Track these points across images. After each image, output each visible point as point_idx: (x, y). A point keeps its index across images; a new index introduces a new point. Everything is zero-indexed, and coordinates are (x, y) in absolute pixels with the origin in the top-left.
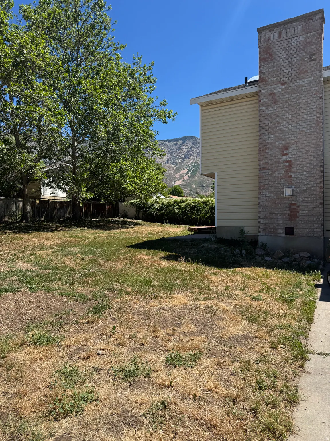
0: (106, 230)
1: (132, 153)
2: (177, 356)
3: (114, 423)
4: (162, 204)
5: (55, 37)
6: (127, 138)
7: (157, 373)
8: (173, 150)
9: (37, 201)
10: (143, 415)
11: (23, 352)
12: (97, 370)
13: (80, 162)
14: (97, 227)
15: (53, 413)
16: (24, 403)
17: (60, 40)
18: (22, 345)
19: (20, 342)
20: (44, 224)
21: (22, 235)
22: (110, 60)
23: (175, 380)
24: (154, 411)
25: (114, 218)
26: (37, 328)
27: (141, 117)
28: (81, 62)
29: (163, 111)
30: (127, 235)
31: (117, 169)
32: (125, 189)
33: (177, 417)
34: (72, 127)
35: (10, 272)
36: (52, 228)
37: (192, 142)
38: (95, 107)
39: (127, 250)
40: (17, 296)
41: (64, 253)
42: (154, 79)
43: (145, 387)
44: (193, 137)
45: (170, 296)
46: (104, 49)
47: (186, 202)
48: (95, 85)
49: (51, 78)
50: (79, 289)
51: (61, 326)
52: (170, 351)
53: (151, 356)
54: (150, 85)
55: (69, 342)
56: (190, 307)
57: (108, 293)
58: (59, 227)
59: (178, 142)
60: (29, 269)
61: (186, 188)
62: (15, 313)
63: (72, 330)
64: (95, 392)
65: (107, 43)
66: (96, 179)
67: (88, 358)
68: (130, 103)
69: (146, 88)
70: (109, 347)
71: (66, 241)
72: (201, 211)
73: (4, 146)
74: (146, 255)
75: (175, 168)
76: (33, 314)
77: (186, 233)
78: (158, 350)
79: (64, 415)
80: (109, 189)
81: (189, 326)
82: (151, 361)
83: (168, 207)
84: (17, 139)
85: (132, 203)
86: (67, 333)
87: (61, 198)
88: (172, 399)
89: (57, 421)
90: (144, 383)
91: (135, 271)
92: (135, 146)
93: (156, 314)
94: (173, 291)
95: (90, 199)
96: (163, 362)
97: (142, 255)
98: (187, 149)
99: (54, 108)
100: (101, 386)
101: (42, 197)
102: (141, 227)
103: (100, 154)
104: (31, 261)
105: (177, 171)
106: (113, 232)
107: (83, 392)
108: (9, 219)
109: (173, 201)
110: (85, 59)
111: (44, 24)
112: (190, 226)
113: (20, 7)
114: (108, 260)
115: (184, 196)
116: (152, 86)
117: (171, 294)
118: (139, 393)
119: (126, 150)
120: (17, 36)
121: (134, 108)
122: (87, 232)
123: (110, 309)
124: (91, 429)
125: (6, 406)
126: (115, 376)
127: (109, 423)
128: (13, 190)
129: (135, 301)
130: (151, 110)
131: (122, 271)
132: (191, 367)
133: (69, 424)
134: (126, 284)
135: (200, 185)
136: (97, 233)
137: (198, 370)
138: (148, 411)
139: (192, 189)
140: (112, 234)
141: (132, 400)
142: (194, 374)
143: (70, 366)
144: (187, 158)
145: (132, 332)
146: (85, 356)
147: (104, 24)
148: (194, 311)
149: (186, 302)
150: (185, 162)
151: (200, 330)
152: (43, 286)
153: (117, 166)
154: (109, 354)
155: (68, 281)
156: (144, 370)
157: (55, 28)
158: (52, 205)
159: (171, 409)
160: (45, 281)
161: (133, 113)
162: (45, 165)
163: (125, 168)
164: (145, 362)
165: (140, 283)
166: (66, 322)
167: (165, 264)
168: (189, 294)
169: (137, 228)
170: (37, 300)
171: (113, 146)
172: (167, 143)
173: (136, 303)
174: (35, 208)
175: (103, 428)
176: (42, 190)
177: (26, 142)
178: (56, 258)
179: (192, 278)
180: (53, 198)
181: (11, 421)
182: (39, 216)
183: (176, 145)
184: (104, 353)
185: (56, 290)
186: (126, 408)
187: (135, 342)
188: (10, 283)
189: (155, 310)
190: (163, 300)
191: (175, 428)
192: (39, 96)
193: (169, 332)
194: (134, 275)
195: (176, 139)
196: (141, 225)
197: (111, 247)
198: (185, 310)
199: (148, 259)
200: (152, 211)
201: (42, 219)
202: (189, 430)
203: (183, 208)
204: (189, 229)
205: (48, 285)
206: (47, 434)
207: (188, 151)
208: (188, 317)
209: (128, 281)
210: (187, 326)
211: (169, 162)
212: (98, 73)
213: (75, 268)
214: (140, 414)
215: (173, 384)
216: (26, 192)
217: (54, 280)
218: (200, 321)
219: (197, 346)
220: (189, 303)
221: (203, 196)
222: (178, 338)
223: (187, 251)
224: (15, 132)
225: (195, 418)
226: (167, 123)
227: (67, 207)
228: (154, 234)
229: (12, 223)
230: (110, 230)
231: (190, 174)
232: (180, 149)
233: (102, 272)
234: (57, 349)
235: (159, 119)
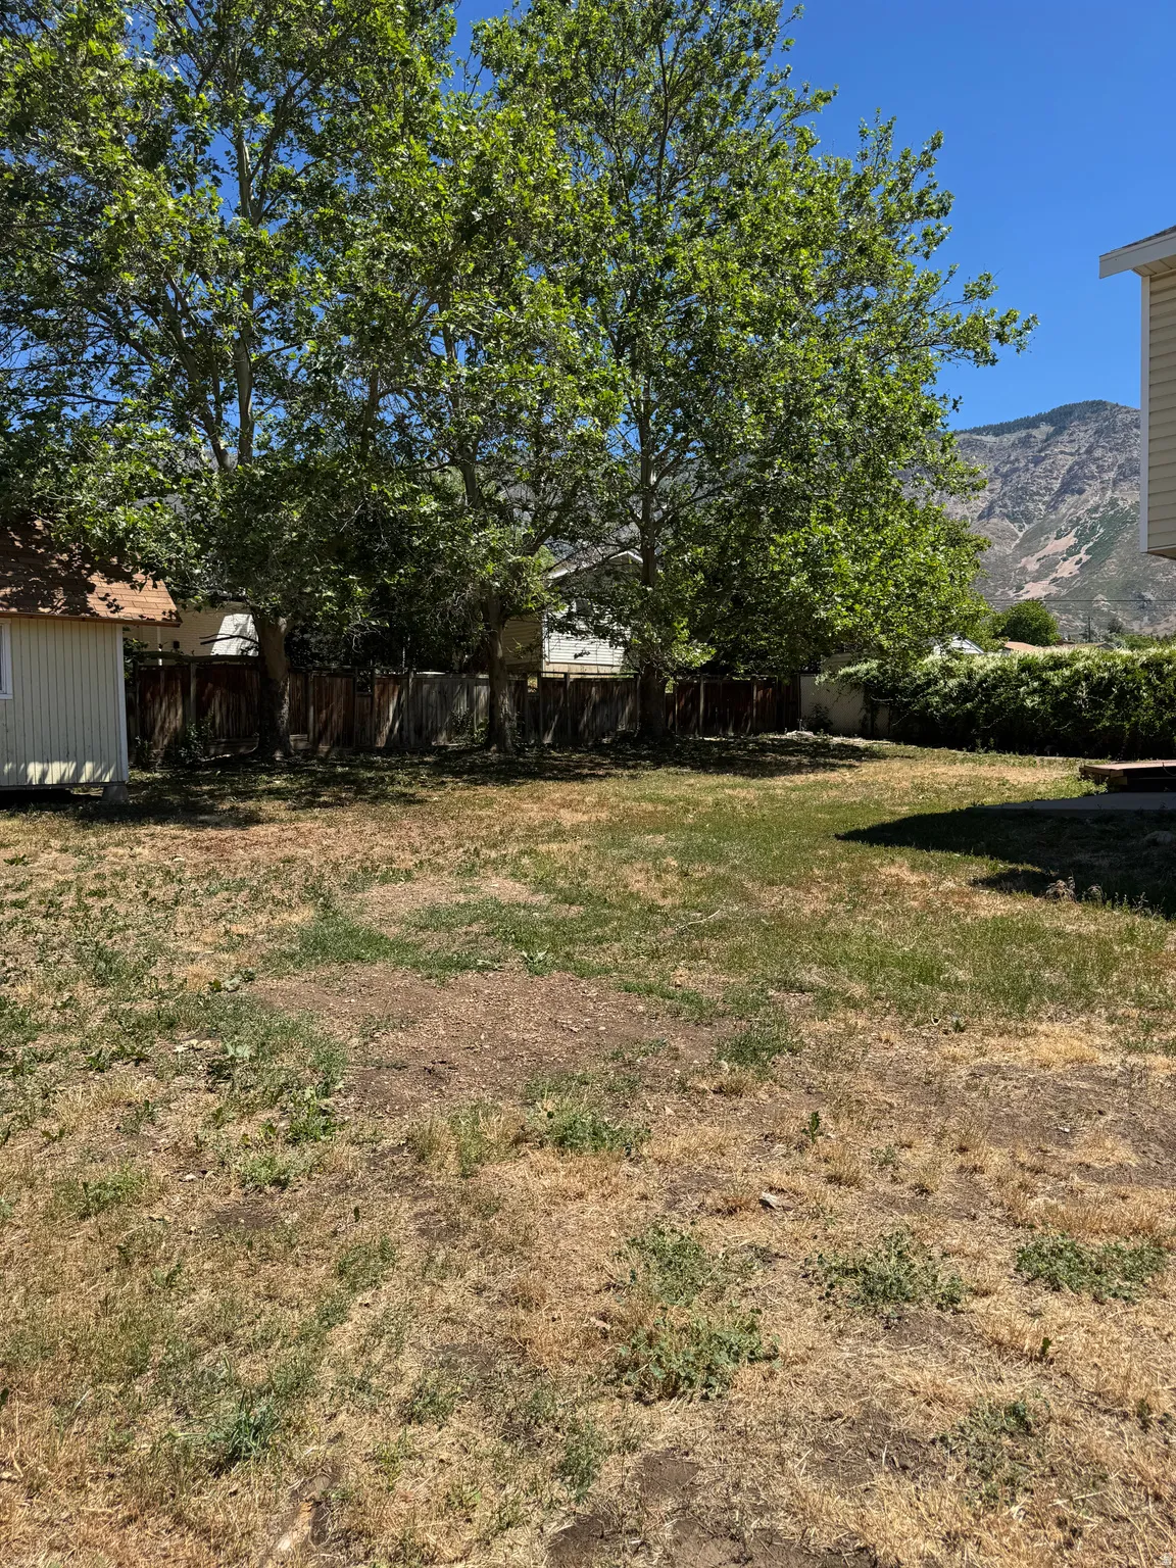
0: (754, 776)
1: (854, 489)
2: (1061, 1251)
3: (837, 1447)
4: (970, 675)
5: (586, 111)
6: (835, 435)
7: (986, 1301)
8: (1012, 463)
9: (533, 682)
10: (943, 1439)
11: (523, 1168)
12: (766, 1256)
13: (665, 542)
14: (722, 763)
15: (629, 1375)
16: (540, 1327)
17: (601, 117)
18: (518, 1141)
19: (513, 1132)
20: (555, 754)
21: (490, 791)
22: (774, 155)
23: (1062, 1338)
24: (982, 1435)
25: (782, 732)
26: (559, 1091)
27: (890, 351)
28: (672, 183)
29: (976, 318)
30: (834, 793)
31: (796, 555)
32: (826, 624)
33: (1078, 1474)
34: (642, 421)
35: (467, 905)
36: (577, 767)
37: (1093, 426)
38: (726, 336)
39: (840, 847)
40: (491, 985)
41: (625, 852)
42: (941, 201)
43: (944, 1342)
44: (1097, 406)
45: (1020, 1025)
46: (752, 122)
47: (1071, 665)
48: (723, 257)
49: (575, 257)
50: (681, 975)
51: (634, 1096)
52: (1032, 1227)
53: (956, 1234)
54: (926, 223)
55: (666, 1151)
56: (1105, 1074)
57: (782, 995)
58: (600, 765)
59: (1035, 432)
60: (521, 899)
61: (1066, 611)
62: (491, 1037)
63: (669, 1111)
64: (765, 1332)
65: (764, 94)
66: (719, 598)
67: (731, 1212)
68: (848, 304)
69: (911, 240)
70: (801, 1182)
71: (627, 813)
72: (1138, 698)
73: (435, 505)
74: (913, 868)
75: (1021, 535)
76: (545, 1044)
77: (1074, 787)
78: (982, 1216)
79: (665, 1387)
80: (765, 630)
81: (1108, 1144)
82: (958, 1252)
83: (995, 687)
84: (469, 479)
85: (849, 675)
86: (654, 1117)
87: (602, 670)
88: (1052, 1404)
89: (647, 1404)
90: (938, 1328)
91: (874, 926)
92: (866, 463)
93: (968, 1087)
94: (1029, 1007)
95: (703, 668)
96: (1007, 1264)
97: (897, 867)
98: (1072, 454)
99: (586, 362)
100: (780, 1314)
101: (546, 668)
102: (883, 764)
103: (737, 506)
104: (526, 876)
105: (1028, 545)
106: (780, 784)
107: (723, 1322)
108: (449, 740)
109: (1015, 662)
110: (685, 169)
111: (552, 72)
112: (1087, 761)
113: (475, 32)
114: (772, 883)
115: (1060, 643)
116: (932, 229)
117: (1022, 1019)
118: (921, 1361)
119: (830, 480)
120: (468, 132)
121: (863, 322)
122: (692, 781)
123: (793, 1051)
124: (757, 1453)
125: (486, 1328)
126: (831, 1286)
127: (819, 1444)
128: (458, 645)
129: (884, 1035)
130: (929, 319)
131: (824, 924)
132: (1125, 1298)
133: (683, 1420)
134: (843, 969)
135: (1130, 597)
136: (723, 786)
137: (1151, 1312)
138: (962, 1430)
139: (1092, 613)
140: (779, 791)
141: (898, 1379)
142: (1140, 1327)
143: (673, 1231)
144: (1073, 492)
145: (882, 1141)
146: (721, 1204)
147: (754, 27)
148: (1123, 1092)
149: (1088, 1052)
150: (1063, 509)
151: (1153, 1164)
152: (568, 956)
153: (796, 543)
154: (801, 1209)
155: (643, 945)
156: (935, 1280)
157: (584, 79)
158: (576, 690)
159: (1051, 1441)
160: (571, 941)
161: (857, 340)
162: (554, 561)
163: (826, 548)
164: (936, 1252)
165: (897, 971)
166: (648, 1081)
167: (993, 905)
168: (1100, 1024)
169: (868, 769)
170: (551, 998)
171: (782, 472)
172: (990, 439)
173: (887, 1041)
174: (527, 704)
175: (799, 1455)
176: (546, 644)
177: (499, 489)
178: (600, 868)
179: (1107, 964)
180: (579, 669)
181: (505, 1379)
182: (537, 729)
183: (1025, 442)
184: (786, 1203)
185: (607, 971)
186: (878, 1403)
187: (894, 1180)
188: (469, 942)
189: (963, 1072)
190: (993, 1042)
191: (1069, 1512)
192: (540, 323)
193: (1024, 1157)
194: (870, 939)
195: (1027, 419)
196: (884, 757)
197: (780, 836)
198: (1084, 1085)
199: (923, 884)
200: (928, 705)
201: (548, 740)
202: (1128, 1529)
203: (1058, 691)
204: (1085, 773)
205: (582, 953)
206: (615, 1439)
207: (1077, 463)
208: (1101, 1113)
209: (851, 960)
210: (1096, 1143)
211: (997, 510)
212: (731, 215)
213: (661, 903)
214: (932, 1436)
215: (1050, 1349)
216: (500, 654)
217: (599, 940)
218: (1152, 1128)
219: (1145, 1224)
220: (1103, 1060)
221: (1145, 640)
222: (1063, 1183)
223: (1083, 857)
224: (463, 458)
225: (1150, 1491)
226: (993, 362)
227: (623, 697)
228: (937, 792)
229: (459, 753)
230: (772, 775)
231: (1088, 552)
232: (1044, 459)
233: (755, 921)
234: (626, 1167)
235: (960, 352)
